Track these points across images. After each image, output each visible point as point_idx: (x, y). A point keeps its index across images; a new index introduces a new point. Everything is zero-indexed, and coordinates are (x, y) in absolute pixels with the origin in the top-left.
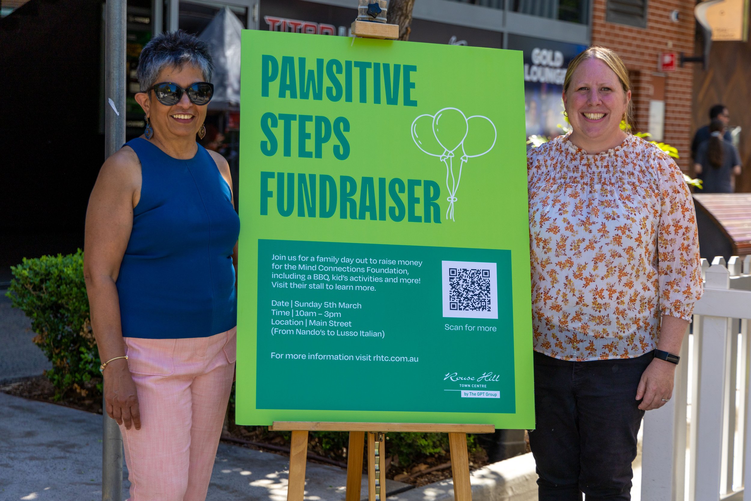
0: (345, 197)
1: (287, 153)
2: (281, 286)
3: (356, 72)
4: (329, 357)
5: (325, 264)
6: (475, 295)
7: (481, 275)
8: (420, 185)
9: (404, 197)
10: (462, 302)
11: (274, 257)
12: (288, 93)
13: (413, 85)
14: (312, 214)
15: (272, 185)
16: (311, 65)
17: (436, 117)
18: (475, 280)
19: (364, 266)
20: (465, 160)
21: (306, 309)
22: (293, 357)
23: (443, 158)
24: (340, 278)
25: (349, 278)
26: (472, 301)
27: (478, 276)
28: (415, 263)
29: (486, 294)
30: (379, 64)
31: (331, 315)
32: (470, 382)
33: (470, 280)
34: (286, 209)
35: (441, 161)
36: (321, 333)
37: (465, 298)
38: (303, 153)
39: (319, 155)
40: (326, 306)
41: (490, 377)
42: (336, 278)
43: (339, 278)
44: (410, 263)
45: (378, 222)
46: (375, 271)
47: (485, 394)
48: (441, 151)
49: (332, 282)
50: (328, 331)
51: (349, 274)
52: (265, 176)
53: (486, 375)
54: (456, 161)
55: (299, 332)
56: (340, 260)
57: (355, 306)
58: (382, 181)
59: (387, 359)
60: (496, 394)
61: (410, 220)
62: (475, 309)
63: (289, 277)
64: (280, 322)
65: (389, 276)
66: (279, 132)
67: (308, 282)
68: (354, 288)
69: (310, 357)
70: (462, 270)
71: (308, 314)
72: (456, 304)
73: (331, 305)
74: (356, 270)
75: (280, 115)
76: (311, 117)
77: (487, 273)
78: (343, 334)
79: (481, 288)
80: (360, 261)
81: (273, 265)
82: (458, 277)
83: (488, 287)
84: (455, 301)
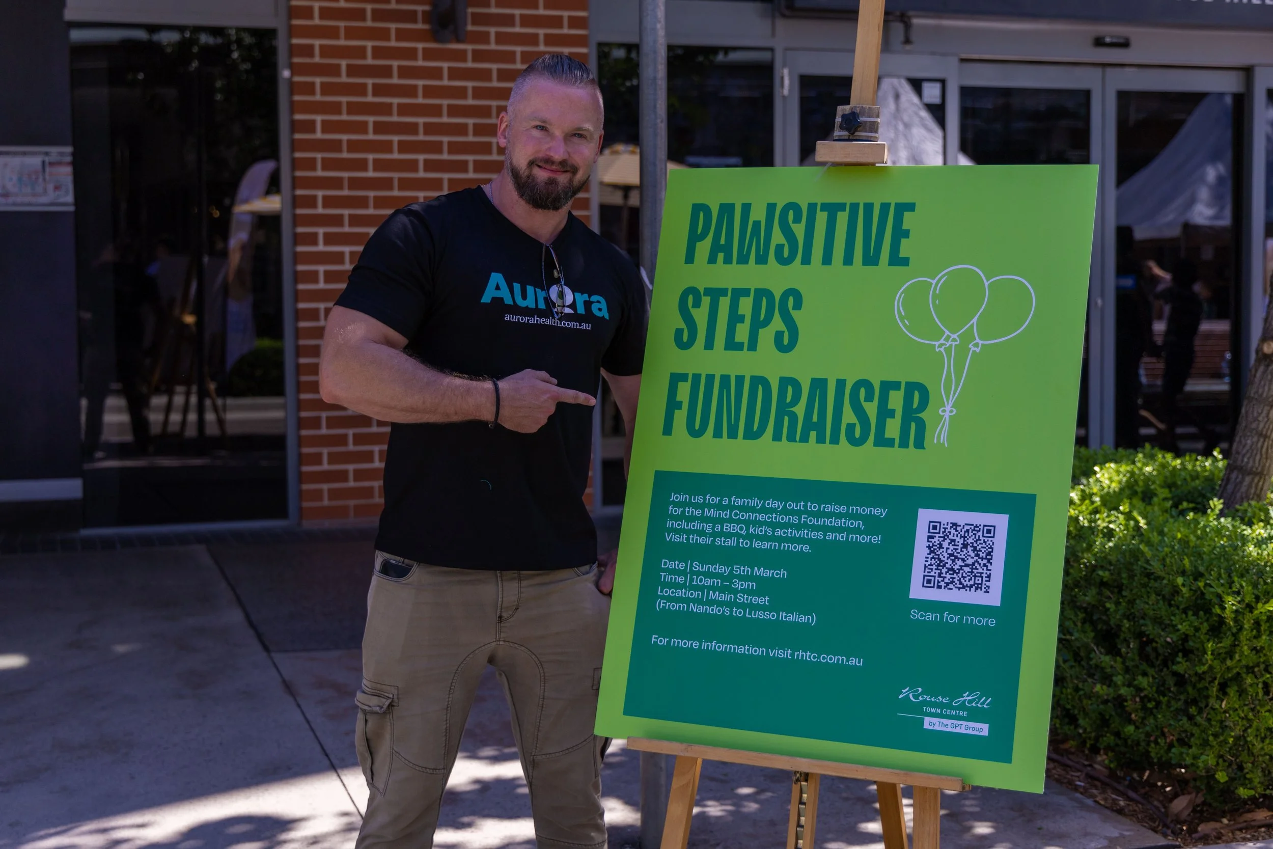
0: (784, 409)
2: (678, 538)
4: (730, 648)
6: (967, 565)
7: (980, 534)
9: (871, 408)
10: (944, 575)
11: (673, 497)
12: (721, 256)
13: (906, 234)
14: (733, 435)
15: (684, 391)
16: (758, 214)
17: (936, 283)
18: (970, 541)
19: (798, 513)
20: (976, 349)
21: (709, 575)
22: (681, 644)
23: (940, 346)
24: (761, 531)
25: (774, 532)
26: (960, 575)
27: (975, 534)
28: (876, 511)
29: (985, 565)
31: (742, 585)
32: (941, 705)
33: (961, 541)
35: (937, 350)
36: (724, 611)
37: (949, 569)
38: (732, 345)
40: (737, 571)
41: (974, 700)
42: (755, 531)
45: (827, 447)
46: (814, 521)
47: (963, 727)
48: (939, 335)
49: (749, 537)
50: (734, 609)
51: (774, 525)
53: (968, 696)
55: (694, 608)
56: (764, 503)
57: (777, 574)
58: (841, 384)
59: (814, 657)
60: (983, 729)
61: (876, 444)
62: (964, 587)
63: (691, 526)
64: (669, 592)
67: (715, 535)
68: (780, 546)
70: (950, 525)
71: (709, 582)
72: (933, 578)
73: (744, 571)
74: (786, 519)
75: (706, 289)
77: (990, 530)
78: (755, 615)
79: (977, 555)
80: (793, 506)
81: (670, 508)
83: (989, 554)
84: (932, 574)
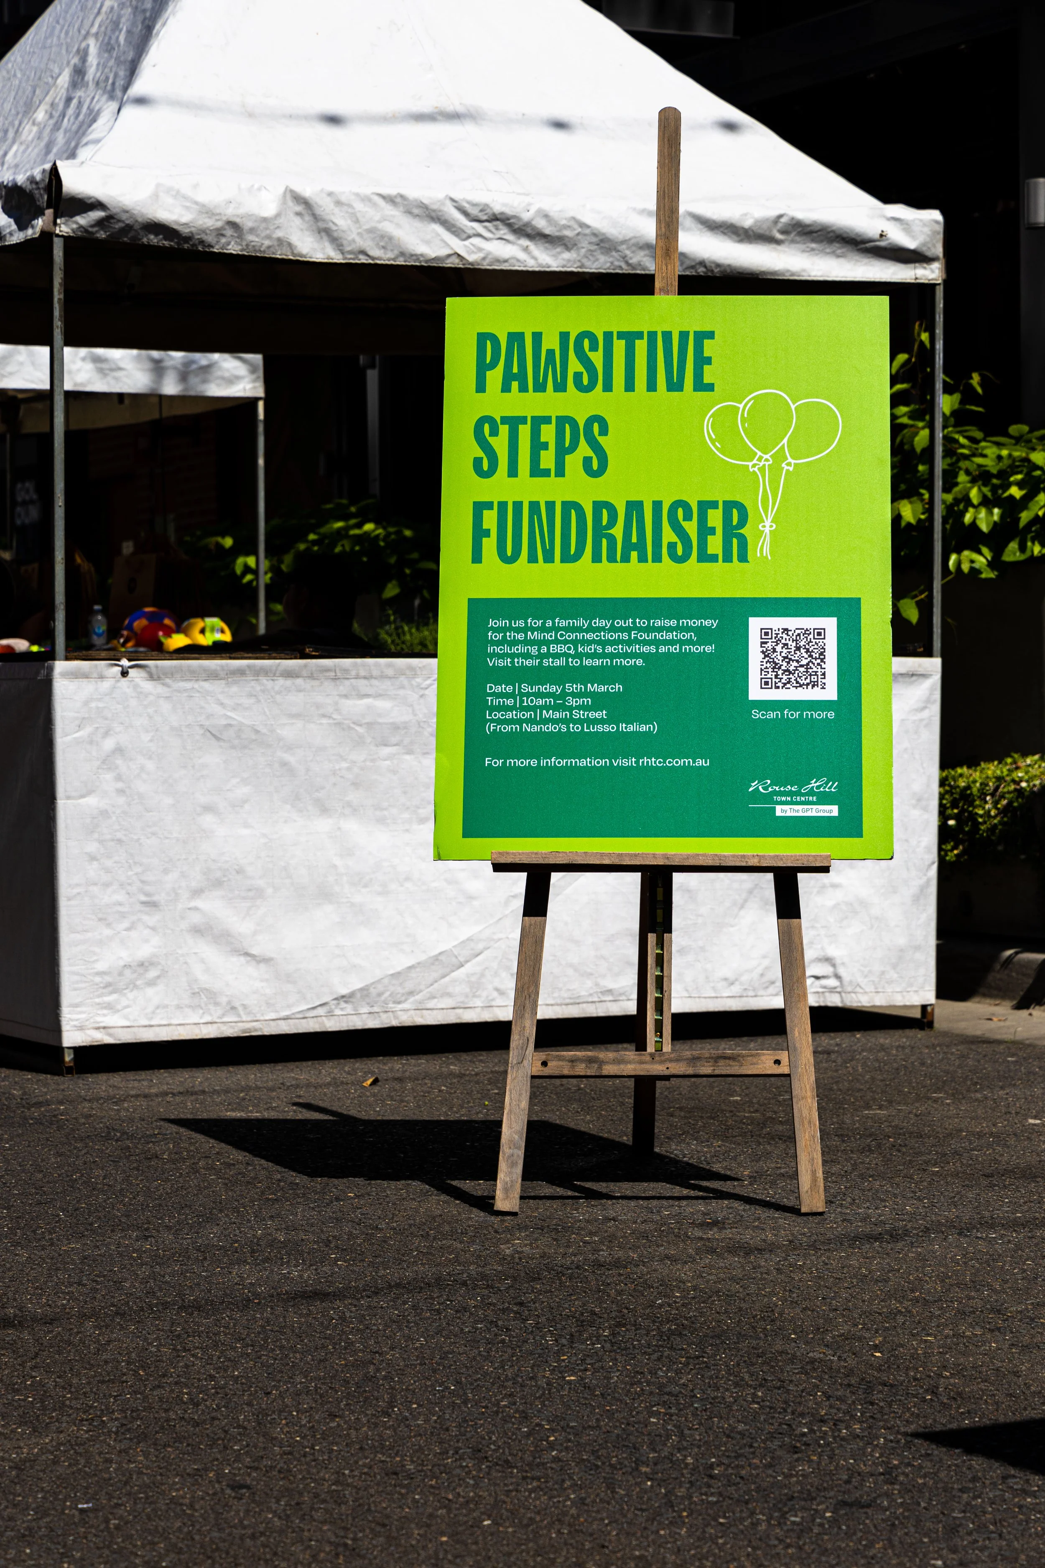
1: (513, 472)
3: (619, 346)
5: (567, 629)
8: (717, 508)
30: (655, 333)
34: (509, 553)
39: (560, 472)
43: (590, 649)
44: (698, 623)
52: (479, 508)
54: (775, 469)
65: (666, 643)
66: (500, 443)
69: (543, 763)
76: (550, 417)
82: (774, 640)
